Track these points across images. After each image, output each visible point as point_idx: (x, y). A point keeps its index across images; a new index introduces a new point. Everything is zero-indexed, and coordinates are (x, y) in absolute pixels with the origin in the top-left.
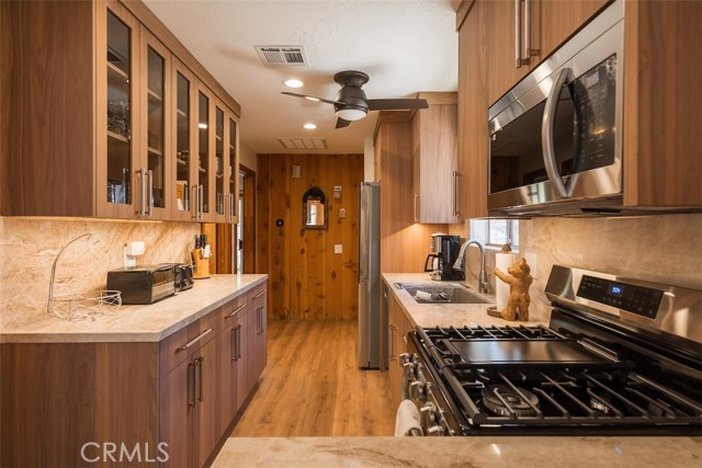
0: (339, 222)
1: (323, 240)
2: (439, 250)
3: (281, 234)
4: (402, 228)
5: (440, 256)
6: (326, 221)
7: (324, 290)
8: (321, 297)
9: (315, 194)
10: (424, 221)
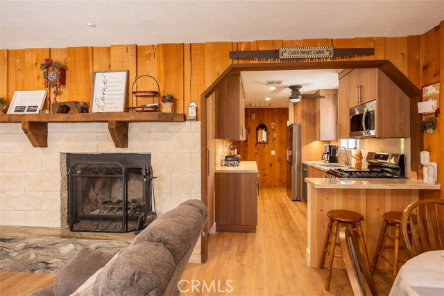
0: (273, 140)
1: (266, 148)
2: (328, 151)
3: (246, 146)
4: (310, 143)
5: (328, 153)
6: (267, 139)
7: (266, 172)
8: (265, 175)
9: (262, 127)
10: (321, 139)
